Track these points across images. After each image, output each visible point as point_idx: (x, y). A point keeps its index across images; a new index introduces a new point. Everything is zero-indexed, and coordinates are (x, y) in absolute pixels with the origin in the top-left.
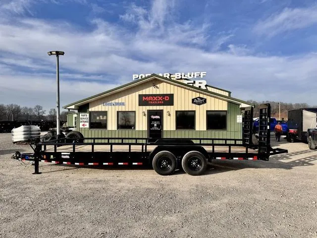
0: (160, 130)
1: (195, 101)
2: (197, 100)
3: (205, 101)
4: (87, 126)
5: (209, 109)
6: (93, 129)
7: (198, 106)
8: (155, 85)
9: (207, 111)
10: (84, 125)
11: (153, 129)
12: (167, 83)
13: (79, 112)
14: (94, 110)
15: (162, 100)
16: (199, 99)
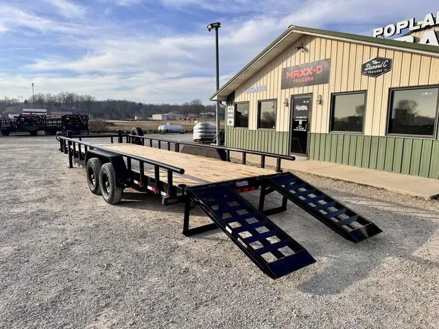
0: (306, 132)
1: (369, 67)
2: (372, 65)
3: (387, 66)
4: (233, 124)
5: (395, 85)
6: (237, 128)
7: (372, 79)
8: (303, 48)
9: (390, 89)
10: (230, 122)
11: (297, 129)
12: (321, 38)
13: (227, 104)
14: (238, 101)
15: (311, 74)
16: (376, 63)
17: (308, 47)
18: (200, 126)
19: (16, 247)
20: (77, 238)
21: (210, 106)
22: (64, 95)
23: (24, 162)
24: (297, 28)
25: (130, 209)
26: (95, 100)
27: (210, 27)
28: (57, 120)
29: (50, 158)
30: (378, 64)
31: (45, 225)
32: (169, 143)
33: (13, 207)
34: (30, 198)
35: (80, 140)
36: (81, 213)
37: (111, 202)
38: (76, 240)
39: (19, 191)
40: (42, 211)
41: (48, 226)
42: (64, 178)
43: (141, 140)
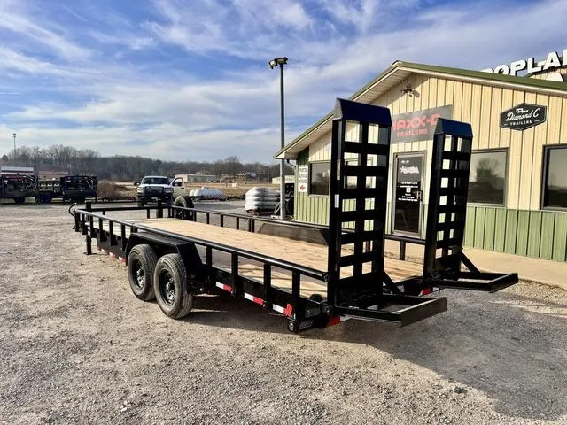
0: (418, 202)
1: (511, 117)
2: (517, 114)
3: (540, 115)
4: (306, 190)
5: (553, 141)
6: (313, 196)
7: (517, 133)
8: (411, 90)
9: (544, 147)
10: (302, 188)
11: (403, 199)
12: (438, 78)
13: (298, 163)
14: (314, 160)
15: (424, 125)
16: (522, 111)
17: (418, 89)
18: (256, 193)
19: (43, 415)
20: (144, 390)
21: (250, 165)
22: (56, 150)
23: (17, 244)
24: (406, 65)
25: (207, 327)
26: (98, 156)
27: (273, 63)
28: (54, 182)
29: (53, 239)
30: (525, 113)
31: (81, 363)
32: (222, 216)
33: (17, 327)
34: (42, 308)
35: (104, 214)
36: (131, 336)
37: (174, 315)
38: (145, 395)
39: (19, 295)
40: (68, 334)
41: (87, 365)
42: (85, 271)
43: (191, 214)
